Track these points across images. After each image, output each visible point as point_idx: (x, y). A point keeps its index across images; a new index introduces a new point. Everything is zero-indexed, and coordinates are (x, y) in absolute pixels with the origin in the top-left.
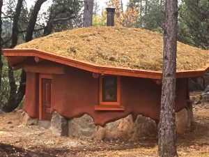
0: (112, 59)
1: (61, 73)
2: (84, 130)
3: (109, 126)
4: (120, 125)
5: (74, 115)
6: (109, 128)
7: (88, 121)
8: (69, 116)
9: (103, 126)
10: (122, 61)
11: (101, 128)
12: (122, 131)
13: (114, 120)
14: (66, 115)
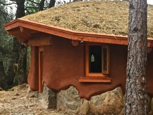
0: (96, 26)
1: (49, 44)
2: (69, 103)
3: (94, 99)
4: (107, 99)
5: (61, 87)
6: (94, 102)
7: (73, 93)
8: (57, 89)
9: (89, 99)
10: (108, 28)
11: (86, 101)
12: (108, 105)
13: (100, 93)
14: (53, 87)
